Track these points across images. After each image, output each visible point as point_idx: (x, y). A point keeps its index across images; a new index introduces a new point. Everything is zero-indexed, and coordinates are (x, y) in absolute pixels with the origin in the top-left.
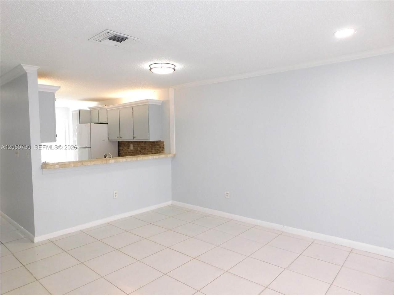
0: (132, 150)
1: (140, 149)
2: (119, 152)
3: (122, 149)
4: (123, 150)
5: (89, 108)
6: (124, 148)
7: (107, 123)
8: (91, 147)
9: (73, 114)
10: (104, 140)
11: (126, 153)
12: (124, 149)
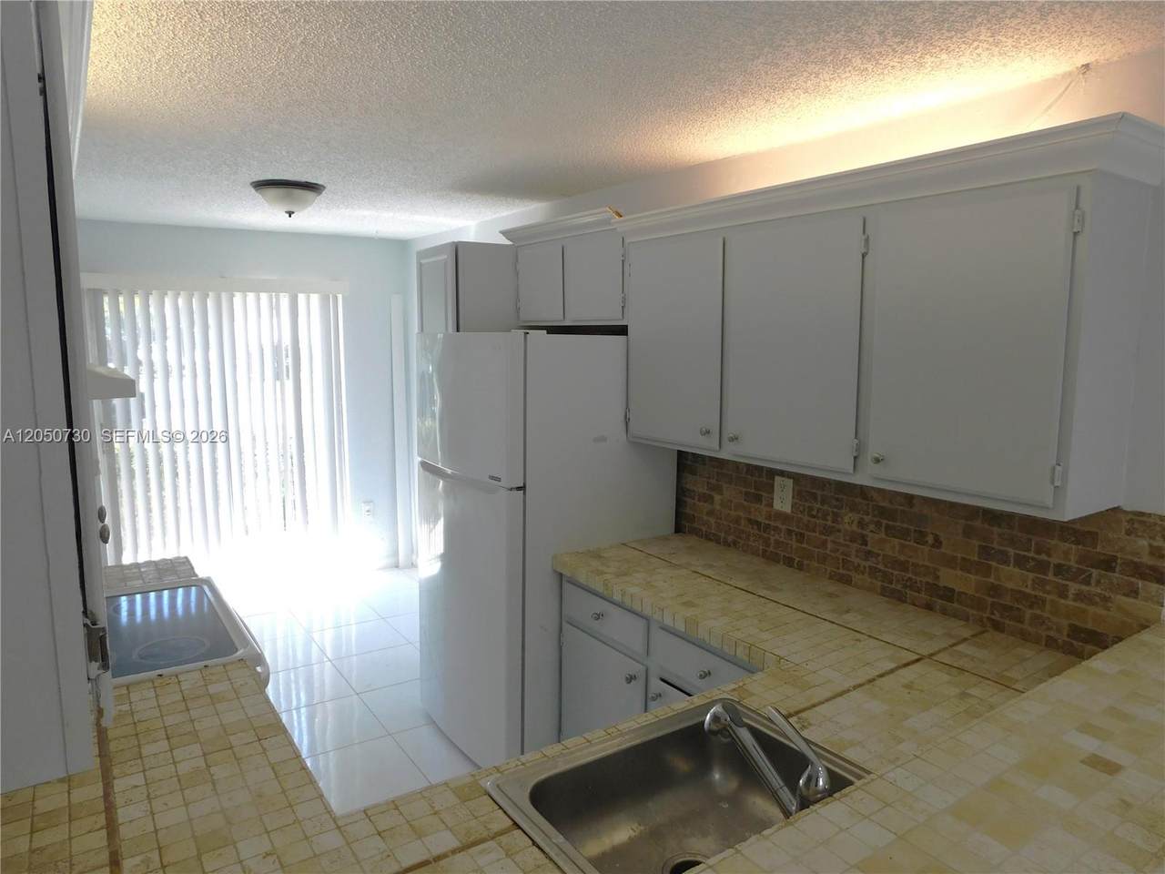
0: (781, 516)
1: (861, 524)
2: (680, 503)
3: (701, 489)
4: (708, 499)
5: (504, 233)
6: (718, 489)
7: (622, 330)
8: (522, 488)
9: (420, 266)
10: (603, 439)
11: (737, 521)
12: (717, 498)
